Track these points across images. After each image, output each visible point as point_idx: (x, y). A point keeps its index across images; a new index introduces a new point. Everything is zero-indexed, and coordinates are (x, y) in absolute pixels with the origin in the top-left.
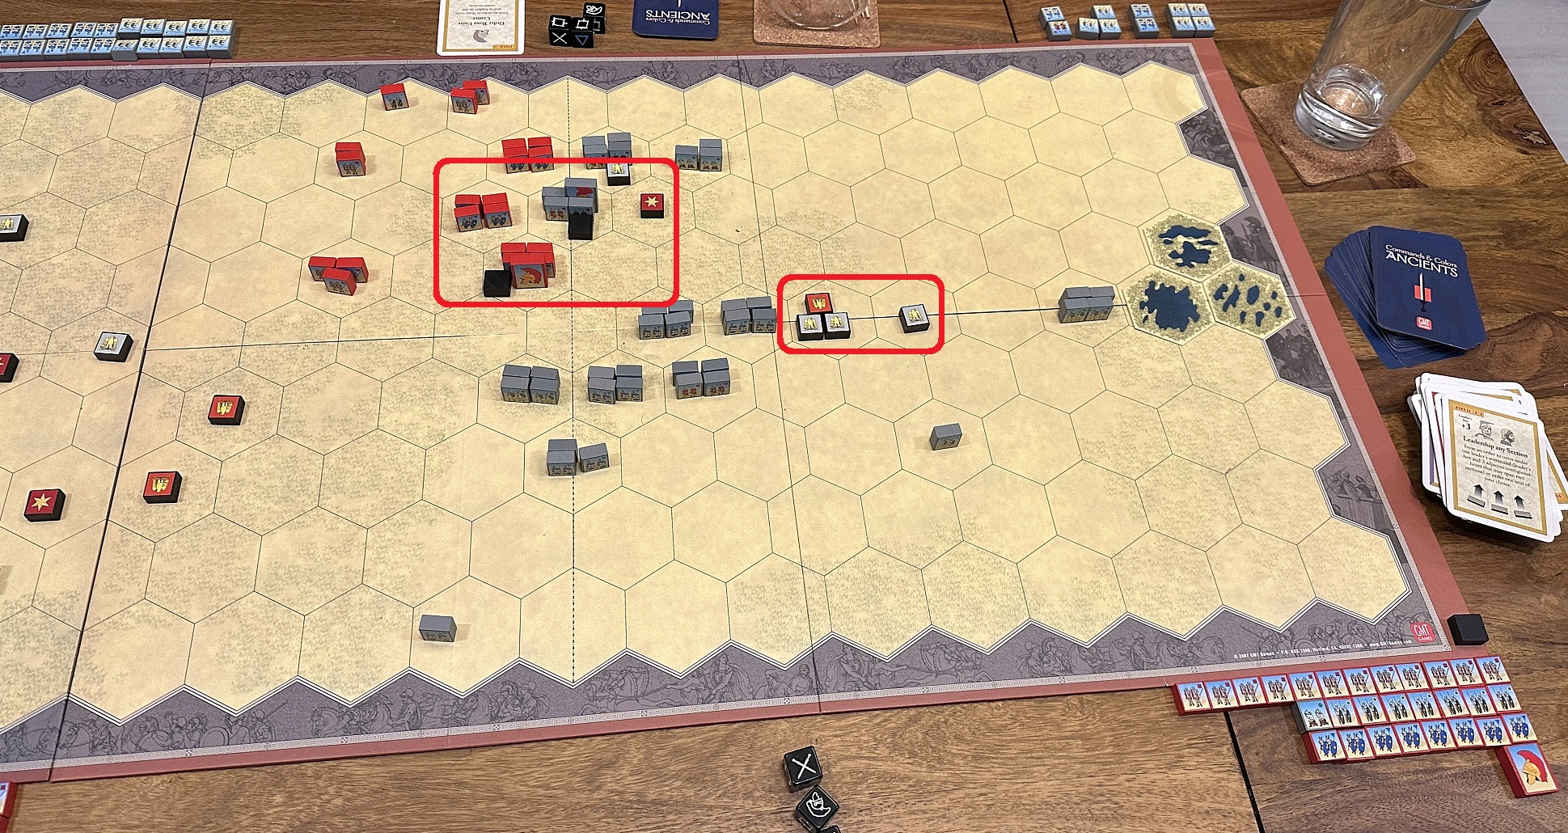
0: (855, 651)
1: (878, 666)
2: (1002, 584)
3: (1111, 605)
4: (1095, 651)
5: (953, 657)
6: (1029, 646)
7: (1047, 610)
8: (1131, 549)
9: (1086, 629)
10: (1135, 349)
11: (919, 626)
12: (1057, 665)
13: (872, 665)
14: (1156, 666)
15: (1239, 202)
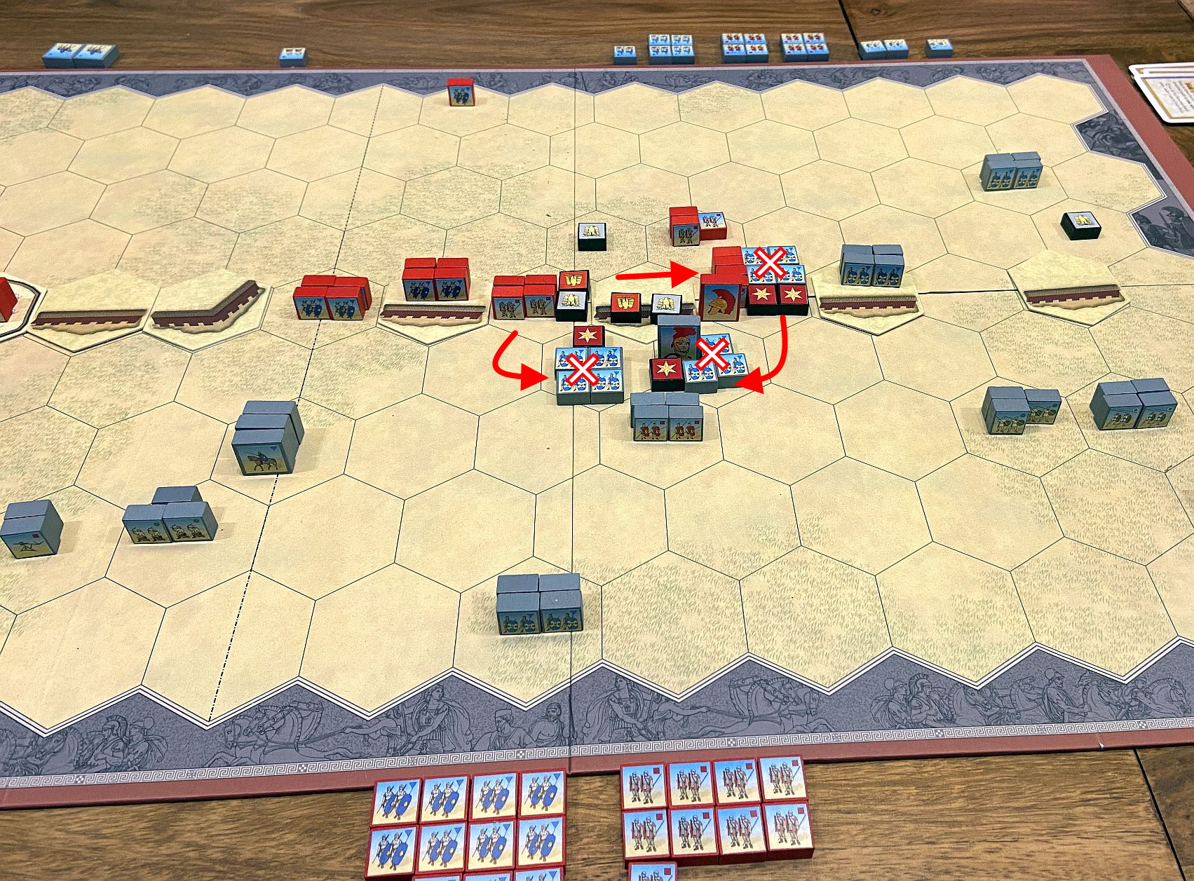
0: (633, 686)
1: (664, 707)
2: (853, 601)
3: (1011, 632)
4: (989, 694)
5: (777, 697)
6: (890, 684)
7: (918, 637)
8: (1038, 561)
9: (975, 663)
10: (1034, 334)
11: (730, 654)
12: (933, 712)
13: (655, 706)
14: (1084, 718)
15: (1153, 193)
